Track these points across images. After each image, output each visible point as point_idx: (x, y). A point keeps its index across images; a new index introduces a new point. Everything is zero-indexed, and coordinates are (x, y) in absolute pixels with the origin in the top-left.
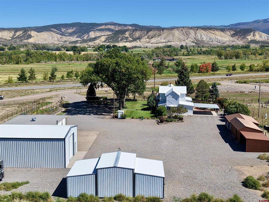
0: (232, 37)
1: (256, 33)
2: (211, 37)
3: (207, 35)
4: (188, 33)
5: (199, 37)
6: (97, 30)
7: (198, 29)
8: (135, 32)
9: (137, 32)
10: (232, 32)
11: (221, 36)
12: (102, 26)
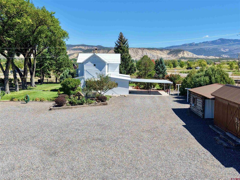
0: (168, 55)
1: (185, 52)
2: (154, 55)
3: (150, 53)
4: (138, 52)
6: (71, 49)
7: (144, 49)
8: (99, 51)
9: (101, 51)
10: (168, 52)
11: (161, 54)
12: (76, 47)
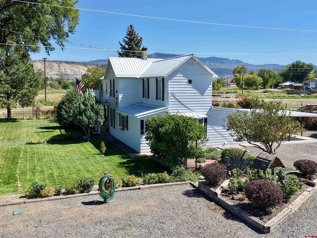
2: (75, 71)
3: (70, 68)
5: (63, 70)
